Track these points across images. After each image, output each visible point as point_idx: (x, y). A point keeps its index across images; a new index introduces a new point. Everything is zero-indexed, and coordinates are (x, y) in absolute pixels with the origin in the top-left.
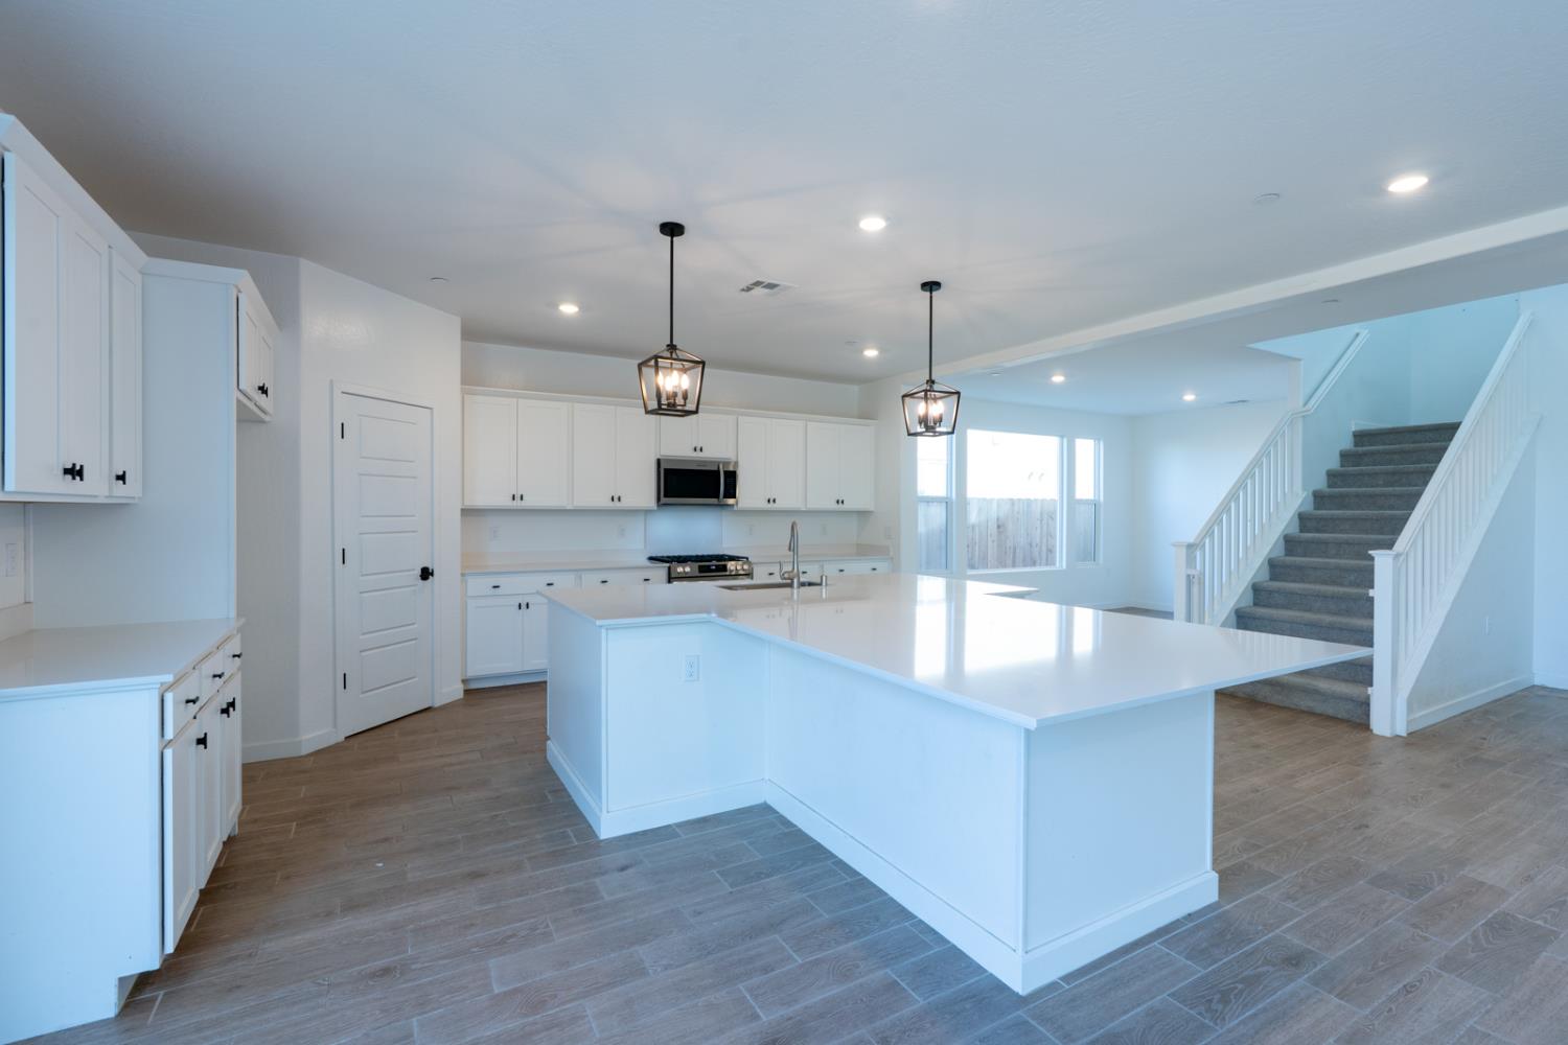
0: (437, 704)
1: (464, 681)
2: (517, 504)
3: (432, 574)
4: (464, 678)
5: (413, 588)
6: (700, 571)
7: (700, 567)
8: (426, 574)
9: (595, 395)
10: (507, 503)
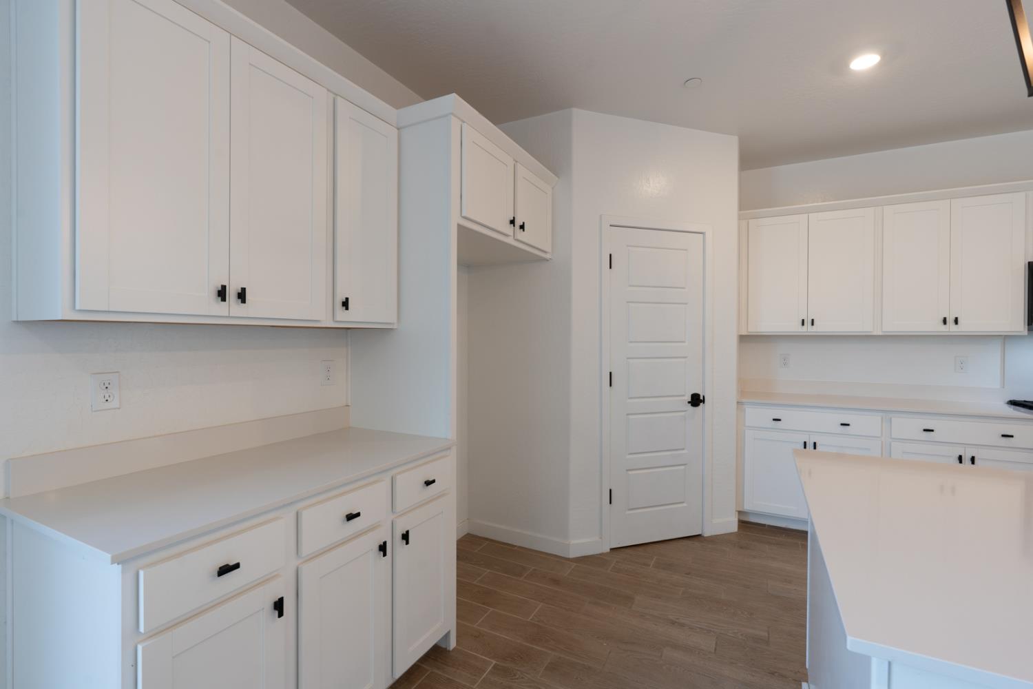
0: (707, 534)
1: (740, 513)
2: (809, 329)
3: (703, 401)
4: (741, 509)
5: (683, 414)
8: (696, 400)
10: (796, 328)
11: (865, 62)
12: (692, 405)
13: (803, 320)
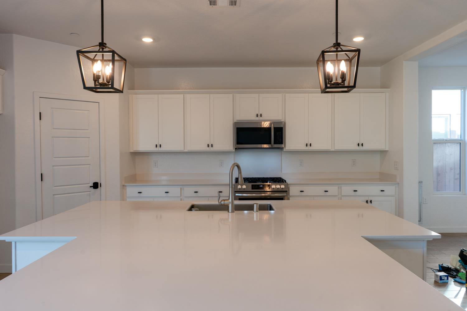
11: (147, 40)
12: (94, 188)
13: (156, 145)
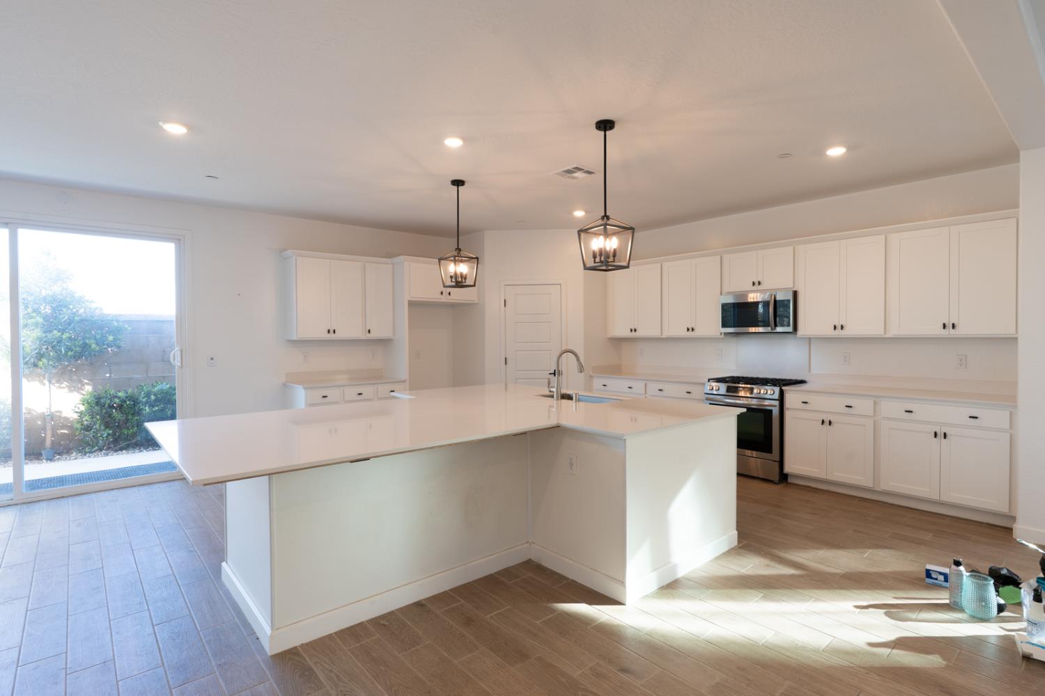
2: (633, 334)
6: (728, 391)
7: (728, 387)
9: (674, 254)
10: (628, 334)
